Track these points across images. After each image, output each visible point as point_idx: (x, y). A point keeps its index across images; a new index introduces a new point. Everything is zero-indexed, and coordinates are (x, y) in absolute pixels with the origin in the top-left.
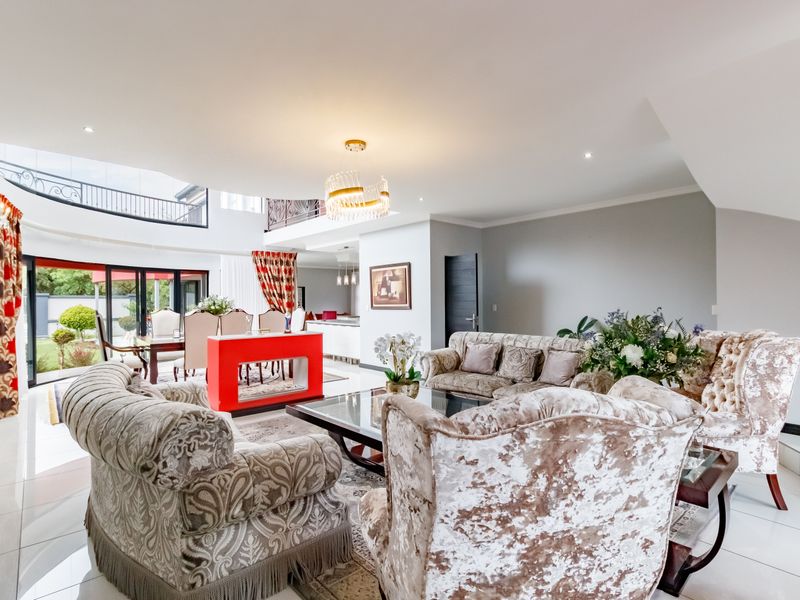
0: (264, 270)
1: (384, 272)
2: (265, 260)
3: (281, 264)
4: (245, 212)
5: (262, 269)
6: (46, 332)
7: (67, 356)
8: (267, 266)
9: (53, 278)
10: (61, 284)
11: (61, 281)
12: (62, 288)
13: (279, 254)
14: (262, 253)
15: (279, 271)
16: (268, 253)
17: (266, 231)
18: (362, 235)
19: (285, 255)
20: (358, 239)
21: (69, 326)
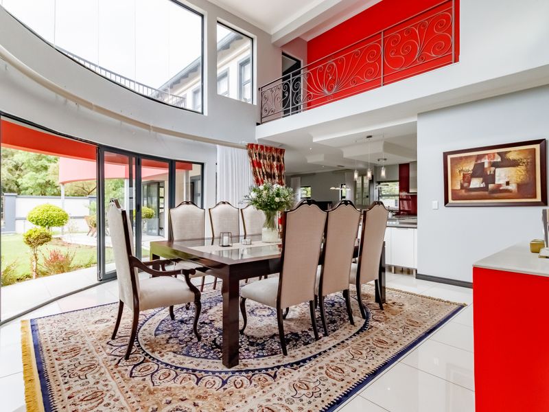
0: (259, 165)
1: (479, 157)
2: (259, 154)
3: (274, 160)
4: (240, 102)
5: (256, 164)
6: (13, 228)
7: (41, 261)
8: (261, 161)
9: (20, 183)
10: (27, 189)
11: (26, 186)
12: (27, 191)
13: (271, 148)
14: (257, 146)
15: (271, 167)
16: (262, 147)
17: (258, 124)
18: (420, 115)
19: (276, 150)
20: (415, 119)
21: (37, 223)
